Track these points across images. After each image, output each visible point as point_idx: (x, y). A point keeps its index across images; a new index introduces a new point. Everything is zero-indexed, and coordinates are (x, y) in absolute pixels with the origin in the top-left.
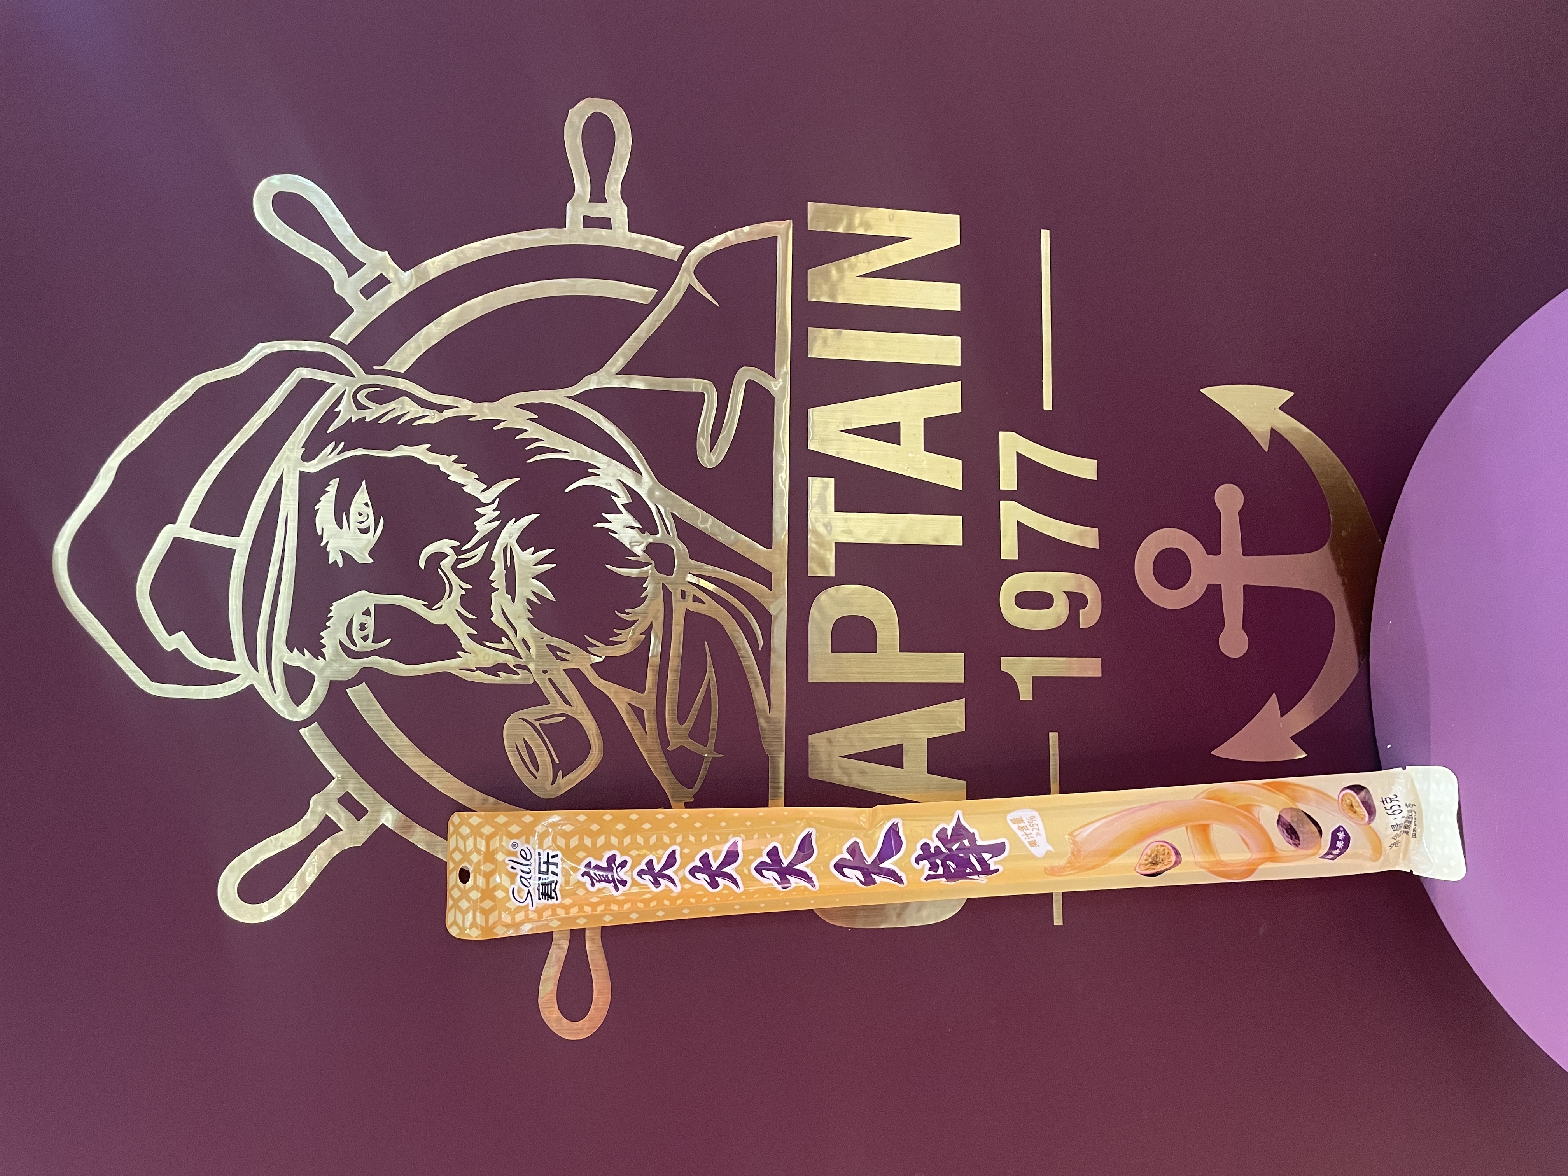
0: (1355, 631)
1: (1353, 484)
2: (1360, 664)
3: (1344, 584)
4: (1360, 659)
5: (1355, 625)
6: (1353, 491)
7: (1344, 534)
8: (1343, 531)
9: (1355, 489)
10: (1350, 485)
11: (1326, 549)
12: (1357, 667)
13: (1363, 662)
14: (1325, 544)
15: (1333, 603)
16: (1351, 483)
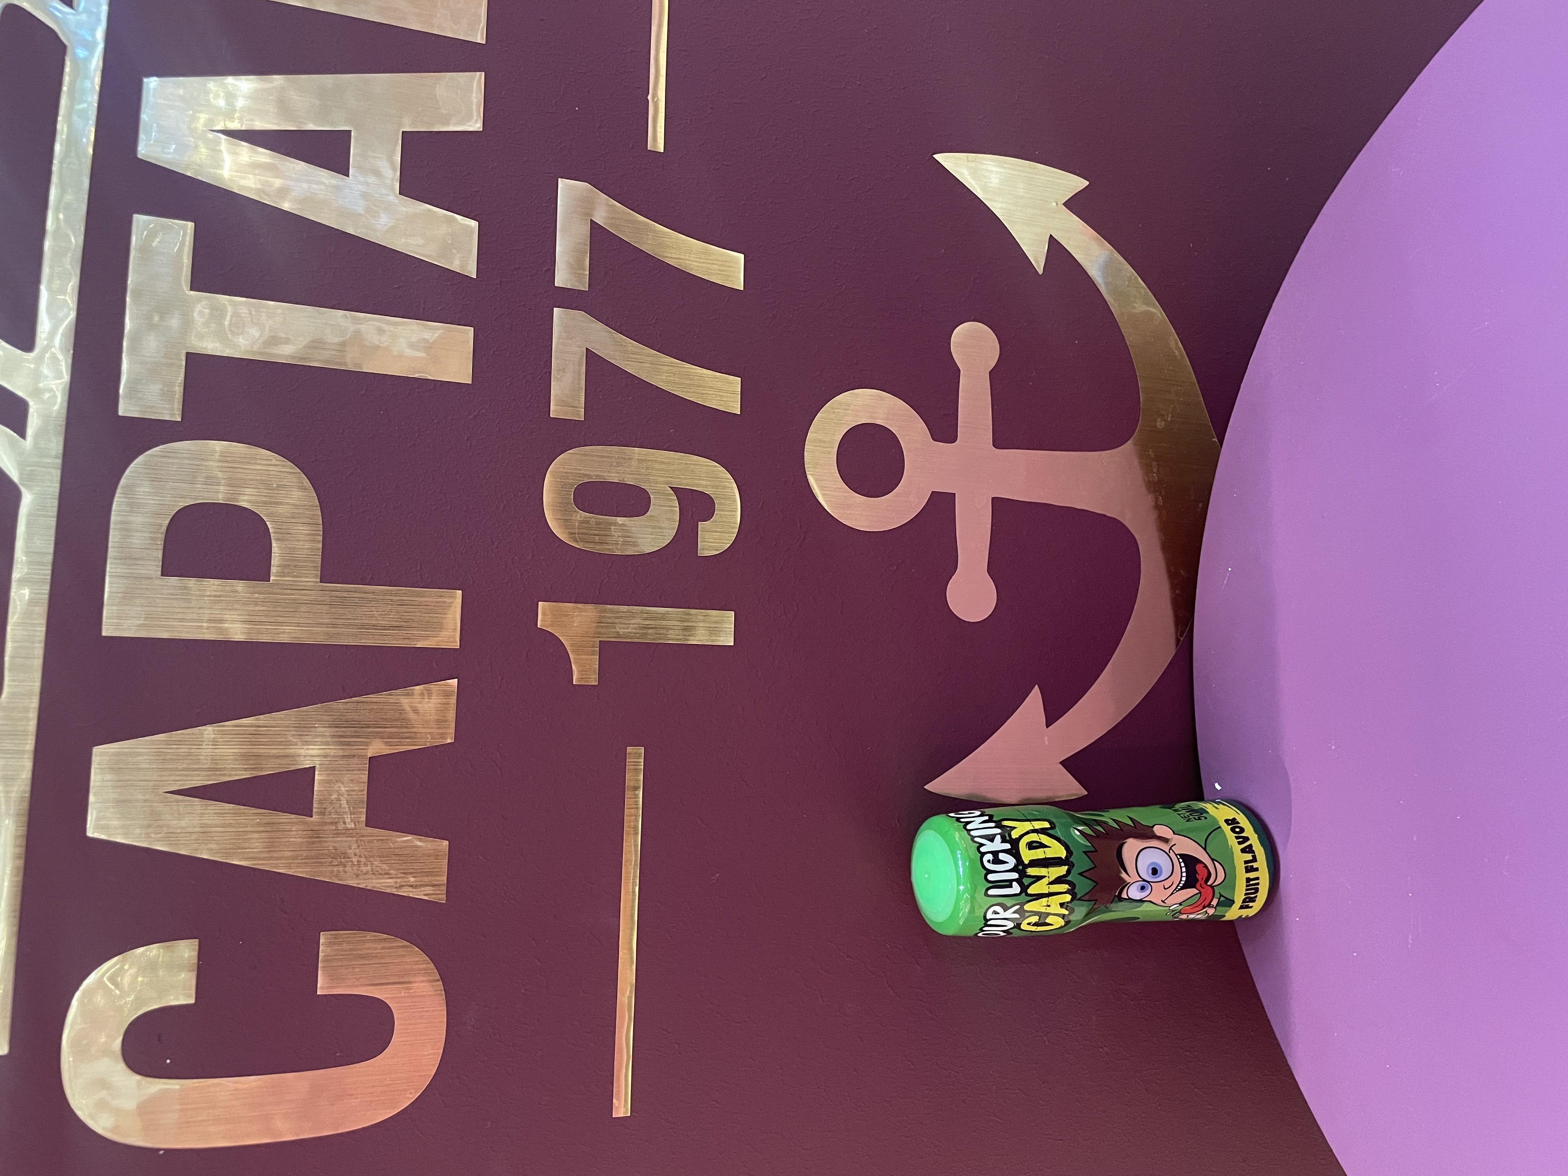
0: (1173, 587)
1: (1177, 344)
2: (1178, 641)
3: (1157, 507)
4: (1179, 632)
5: (1172, 575)
6: (1177, 353)
7: (1160, 424)
8: (1159, 420)
9: (1180, 351)
10: (1172, 345)
11: (1129, 444)
12: (1174, 648)
13: (1182, 639)
14: (1130, 439)
15: (1137, 537)
16: (1174, 343)
